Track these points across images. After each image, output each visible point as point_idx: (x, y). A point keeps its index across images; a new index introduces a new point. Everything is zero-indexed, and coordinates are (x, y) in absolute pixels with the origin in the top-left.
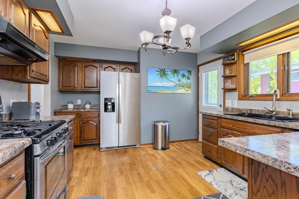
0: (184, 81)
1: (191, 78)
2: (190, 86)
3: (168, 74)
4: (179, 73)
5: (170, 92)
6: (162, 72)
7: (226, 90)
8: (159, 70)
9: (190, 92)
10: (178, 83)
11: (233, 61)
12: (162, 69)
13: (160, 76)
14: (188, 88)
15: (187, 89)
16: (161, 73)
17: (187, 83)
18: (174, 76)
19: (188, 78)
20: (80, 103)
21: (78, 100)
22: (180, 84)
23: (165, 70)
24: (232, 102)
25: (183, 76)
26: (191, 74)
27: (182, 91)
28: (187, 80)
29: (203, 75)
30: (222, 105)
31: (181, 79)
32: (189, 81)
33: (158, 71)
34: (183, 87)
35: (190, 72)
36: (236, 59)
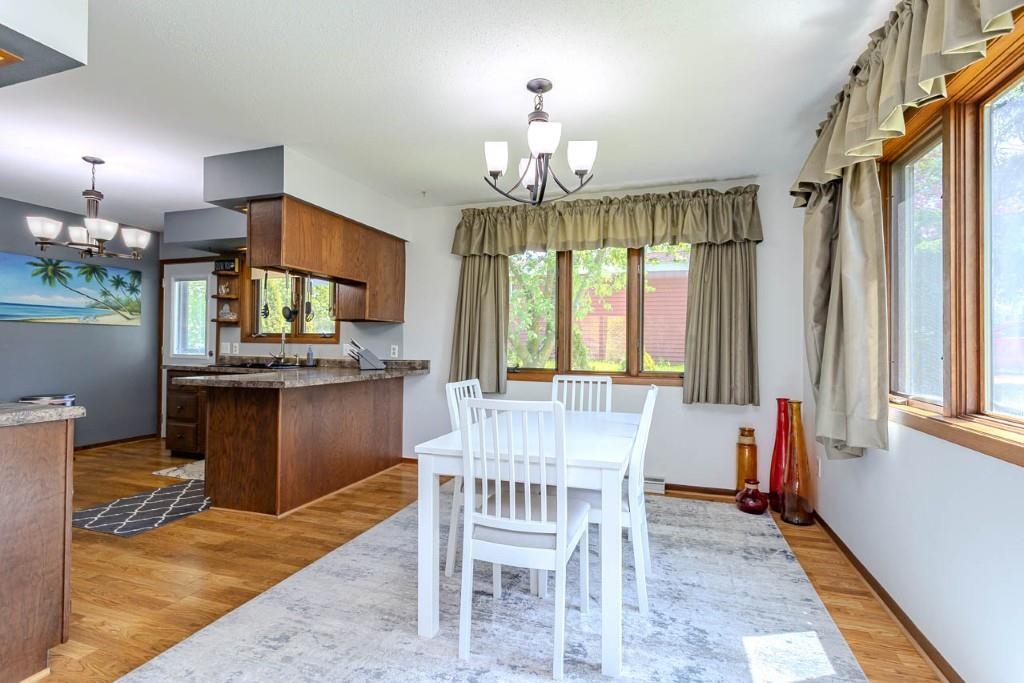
0: (121, 295)
1: (140, 288)
2: (136, 309)
3: (69, 275)
4: (106, 275)
5: (75, 321)
6: (50, 268)
7: (221, 324)
8: (39, 262)
9: (136, 321)
10: (102, 299)
12: (50, 260)
13: (44, 278)
14: (131, 312)
15: (128, 315)
16: (45, 270)
17: (128, 303)
18: (88, 280)
19: (133, 289)
22: (107, 301)
23: (61, 265)
24: (232, 346)
25: (118, 282)
26: (140, 280)
27: (114, 319)
28: (128, 293)
29: (174, 289)
30: (214, 353)
31: (112, 290)
32: (133, 297)
33: (36, 265)
34: (116, 309)
35: (137, 275)
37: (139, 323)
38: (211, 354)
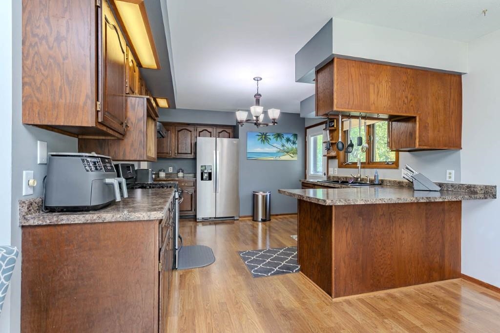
0: (289, 146)
1: (297, 142)
2: (295, 152)
3: (270, 139)
4: (283, 137)
5: (272, 159)
6: (264, 136)
7: (330, 158)
8: (260, 134)
9: (295, 158)
10: (282, 148)
11: (333, 128)
12: (263, 133)
13: (262, 141)
14: (293, 153)
15: (292, 155)
16: (262, 138)
17: (292, 149)
18: (277, 140)
19: (294, 143)
20: (172, 171)
21: (170, 168)
22: (284, 149)
23: (267, 134)
24: (334, 170)
25: (288, 140)
26: (297, 138)
27: (287, 157)
28: (292, 145)
29: (311, 140)
30: (326, 173)
31: (286, 144)
32: (294, 146)
33: (259, 136)
34: (287, 152)
35: (295, 136)
36: (335, 126)
37: (297, 158)
38: (325, 175)
